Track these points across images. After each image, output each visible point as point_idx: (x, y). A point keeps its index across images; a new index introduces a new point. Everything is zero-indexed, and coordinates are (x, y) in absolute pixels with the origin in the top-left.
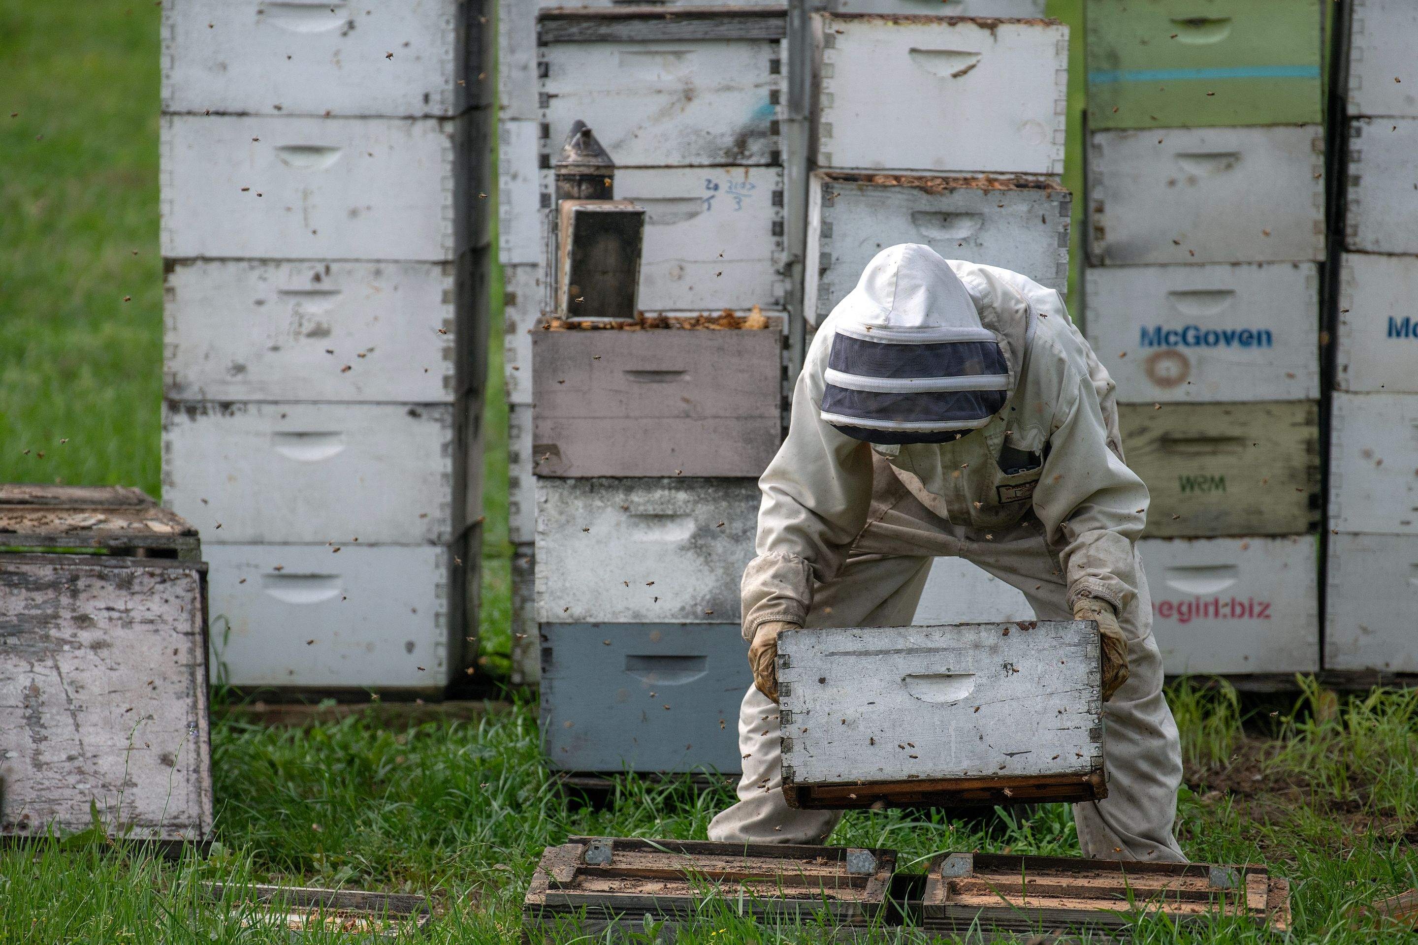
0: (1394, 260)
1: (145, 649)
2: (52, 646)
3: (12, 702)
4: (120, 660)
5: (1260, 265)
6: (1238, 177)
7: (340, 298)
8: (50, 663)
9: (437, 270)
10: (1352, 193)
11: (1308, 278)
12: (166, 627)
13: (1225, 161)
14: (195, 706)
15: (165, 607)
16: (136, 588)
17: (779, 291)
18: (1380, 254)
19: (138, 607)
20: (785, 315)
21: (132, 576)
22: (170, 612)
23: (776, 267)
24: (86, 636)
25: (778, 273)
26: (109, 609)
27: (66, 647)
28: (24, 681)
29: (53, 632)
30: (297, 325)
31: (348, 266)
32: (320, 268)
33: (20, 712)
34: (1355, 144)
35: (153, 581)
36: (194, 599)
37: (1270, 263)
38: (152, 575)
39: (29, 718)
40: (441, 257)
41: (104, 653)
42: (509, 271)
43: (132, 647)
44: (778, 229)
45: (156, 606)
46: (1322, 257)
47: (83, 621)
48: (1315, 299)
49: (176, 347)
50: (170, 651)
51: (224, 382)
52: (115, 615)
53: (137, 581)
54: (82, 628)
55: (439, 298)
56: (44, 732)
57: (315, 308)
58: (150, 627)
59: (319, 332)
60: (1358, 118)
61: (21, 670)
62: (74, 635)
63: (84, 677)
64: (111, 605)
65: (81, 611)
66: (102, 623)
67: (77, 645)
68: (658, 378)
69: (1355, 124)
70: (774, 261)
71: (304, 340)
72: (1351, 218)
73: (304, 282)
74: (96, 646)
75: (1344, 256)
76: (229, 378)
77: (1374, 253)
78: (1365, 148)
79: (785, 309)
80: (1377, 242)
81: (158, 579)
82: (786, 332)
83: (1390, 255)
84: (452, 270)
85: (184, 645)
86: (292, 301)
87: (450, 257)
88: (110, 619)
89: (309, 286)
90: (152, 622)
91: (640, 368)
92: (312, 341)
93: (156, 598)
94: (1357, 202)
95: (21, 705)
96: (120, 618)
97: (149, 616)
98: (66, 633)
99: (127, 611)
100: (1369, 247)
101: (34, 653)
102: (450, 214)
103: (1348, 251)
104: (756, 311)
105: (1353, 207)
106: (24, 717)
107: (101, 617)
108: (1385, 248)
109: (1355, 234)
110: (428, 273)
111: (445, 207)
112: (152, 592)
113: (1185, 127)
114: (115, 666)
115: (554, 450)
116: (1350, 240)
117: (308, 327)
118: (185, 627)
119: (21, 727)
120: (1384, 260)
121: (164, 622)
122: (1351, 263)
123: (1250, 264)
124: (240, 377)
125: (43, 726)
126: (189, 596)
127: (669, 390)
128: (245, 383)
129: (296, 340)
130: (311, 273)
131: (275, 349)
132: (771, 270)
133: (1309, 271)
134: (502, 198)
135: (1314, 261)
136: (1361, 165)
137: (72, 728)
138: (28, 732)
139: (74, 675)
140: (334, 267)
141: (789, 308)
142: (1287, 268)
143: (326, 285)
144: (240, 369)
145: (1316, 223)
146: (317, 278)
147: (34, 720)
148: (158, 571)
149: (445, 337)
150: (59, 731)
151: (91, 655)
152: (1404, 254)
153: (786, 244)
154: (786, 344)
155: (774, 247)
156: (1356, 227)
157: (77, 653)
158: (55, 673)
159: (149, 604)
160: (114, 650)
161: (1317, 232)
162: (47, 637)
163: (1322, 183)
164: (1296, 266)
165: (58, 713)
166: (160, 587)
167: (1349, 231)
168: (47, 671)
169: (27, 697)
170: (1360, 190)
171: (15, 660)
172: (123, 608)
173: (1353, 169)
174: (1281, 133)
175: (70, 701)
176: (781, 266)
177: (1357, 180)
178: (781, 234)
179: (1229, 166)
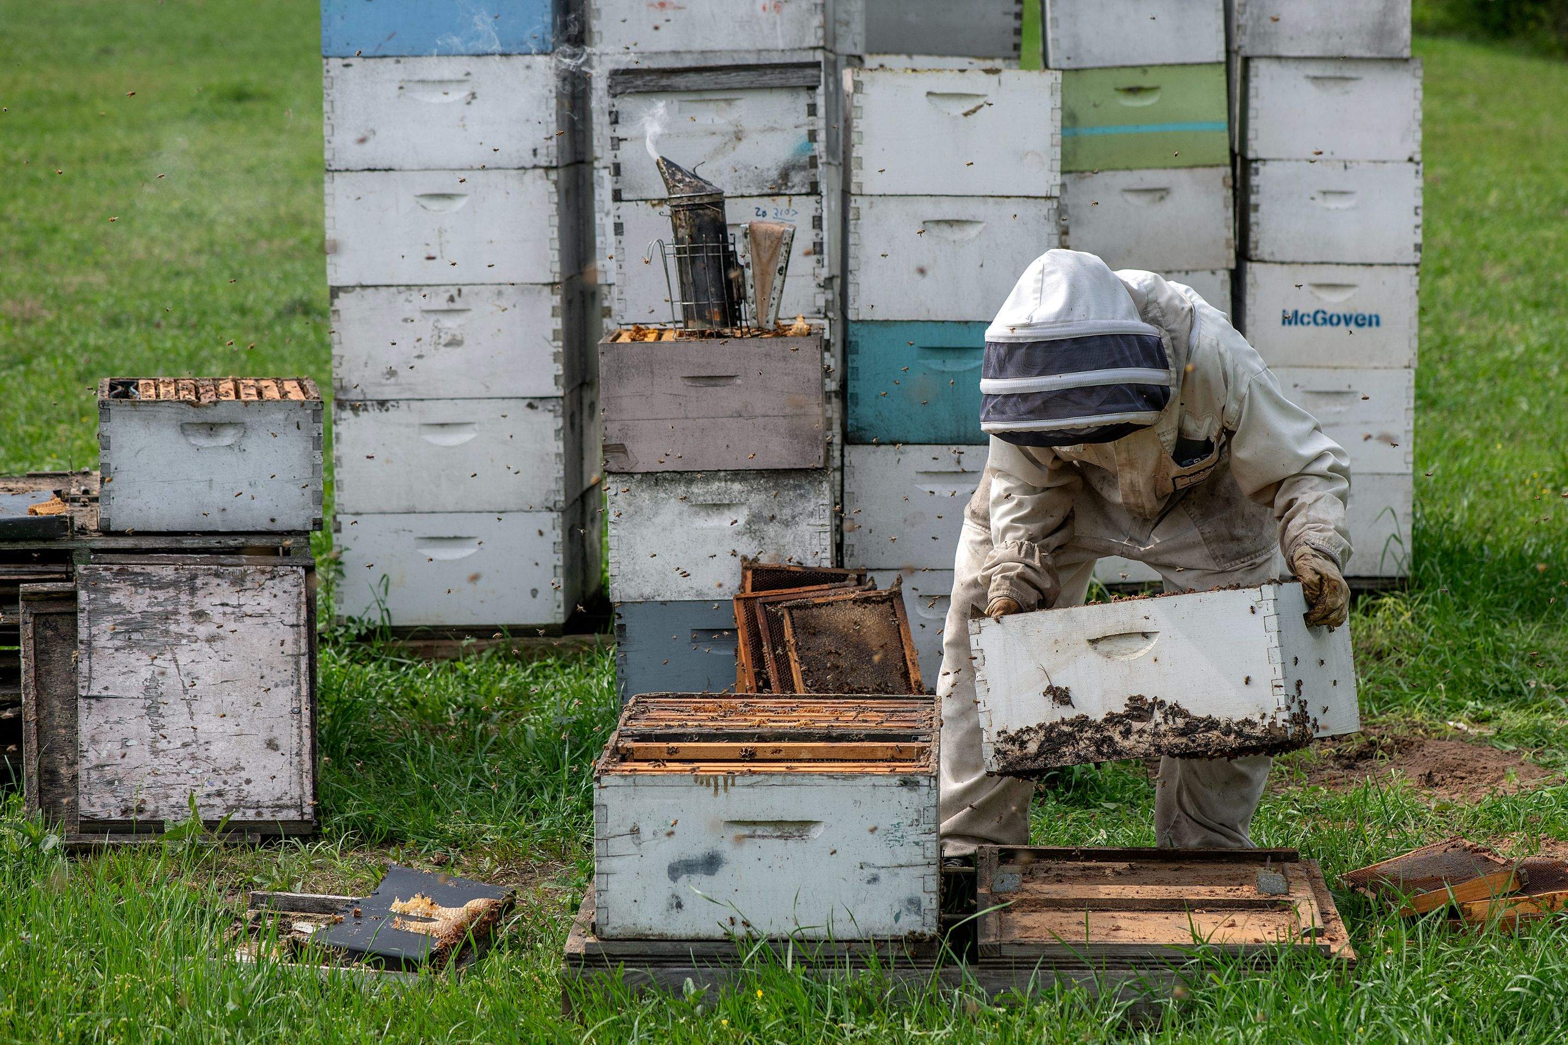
0: (1285, 267)
1: (255, 641)
2: (171, 640)
3: (135, 694)
4: (231, 652)
5: (1187, 273)
6: (1169, 206)
7: (470, 314)
8: (169, 656)
9: (547, 290)
10: (1253, 217)
11: (1223, 282)
12: (275, 620)
13: (1158, 195)
14: (299, 690)
15: (274, 602)
16: (248, 585)
17: (821, 302)
18: (1275, 262)
19: (249, 602)
20: (826, 323)
21: (245, 574)
22: (277, 606)
23: (817, 281)
24: (202, 630)
25: (820, 286)
26: (222, 605)
27: (184, 641)
28: (145, 673)
29: (173, 628)
30: (436, 337)
31: (476, 288)
32: (454, 291)
33: (140, 703)
34: (1254, 180)
35: (264, 577)
36: (301, 593)
37: (1194, 271)
38: (263, 572)
39: (149, 708)
40: (551, 280)
41: (218, 645)
42: (605, 289)
43: (243, 639)
44: (818, 249)
45: (265, 601)
46: (1233, 265)
47: (200, 616)
48: (1228, 297)
49: (342, 357)
50: (277, 642)
51: (381, 385)
52: (229, 610)
53: (249, 578)
54: (199, 623)
55: (550, 312)
56: (161, 721)
57: (451, 324)
58: (260, 620)
59: (454, 343)
60: (1256, 160)
61: (140, 663)
62: (192, 630)
63: (199, 670)
64: (225, 601)
65: (198, 608)
66: (218, 619)
67: (193, 639)
68: (713, 382)
69: (1254, 165)
70: (815, 276)
71: (442, 349)
72: (1253, 236)
73: (440, 302)
74: (211, 639)
75: (1249, 264)
76: (384, 381)
77: (1270, 262)
78: (1262, 183)
79: (826, 316)
80: (1272, 253)
81: (269, 576)
82: (827, 336)
83: (1282, 263)
84: (559, 289)
85: (289, 636)
86: (433, 318)
87: (557, 280)
88: (225, 614)
89: (445, 306)
90: (261, 615)
91: (696, 374)
92: (449, 349)
93: (266, 593)
94: (1257, 224)
95: (141, 696)
96: (233, 613)
97: (259, 610)
98: (184, 628)
99: (240, 606)
100: (1267, 258)
101: (155, 647)
102: (557, 245)
103: (1251, 261)
104: (800, 319)
105: (1254, 228)
106: (144, 707)
107: (216, 614)
108: (1279, 258)
109: (1256, 248)
110: (539, 292)
111: (551, 239)
112: (261, 587)
113: (1128, 169)
114: (228, 658)
115: (621, 449)
116: (1253, 253)
117: (445, 338)
118: (292, 619)
119: (142, 717)
120: (1278, 267)
121: (273, 615)
122: (1254, 271)
123: (1179, 272)
124: (393, 380)
125: (160, 715)
126: (296, 590)
127: (721, 392)
128: (396, 385)
129: (436, 349)
130: (447, 296)
131: (420, 357)
132: (814, 284)
133: (1224, 276)
134: (598, 231)
135: (1227, 269)
136: (1260, 196)
137: (187, 716)
138: (147, 721)
139: (190, 667)
140: (465, 290)
141: (830, 315)
142: (1207, 274)
143: (458, 305)
144: (392, 373)
145: (1227, 240)
146: (452, 299)
147: (153, 710)
148: (269, 569)
149: (555, 344)
150: (176, 719)
151: (206, 648)
152: (1293, 263)
153: (826, 262)
154: (827, 346)
155: (815, 265)
156: (1257, 242)
157: (194, 646)
158: (173, 665)
159: (259, 599)
160: (227, 642)
161: (1228, 247)
162: (167, 632)
163: (1231, 210)
164: (1213, 273)
165: (175, 703)
166: (270, 583)
167: (1252, 245)
168: (165, 664)
169: (147, 688)
170: (1259, 214)
171: (138, 654)
172: (236, 603)
173: (1253, 199)
174: (1200, 172)
175: (185, 691)
176: (821, 280)
177: (1256, 207)
178: (821, 252)
179: (1162, 198)
